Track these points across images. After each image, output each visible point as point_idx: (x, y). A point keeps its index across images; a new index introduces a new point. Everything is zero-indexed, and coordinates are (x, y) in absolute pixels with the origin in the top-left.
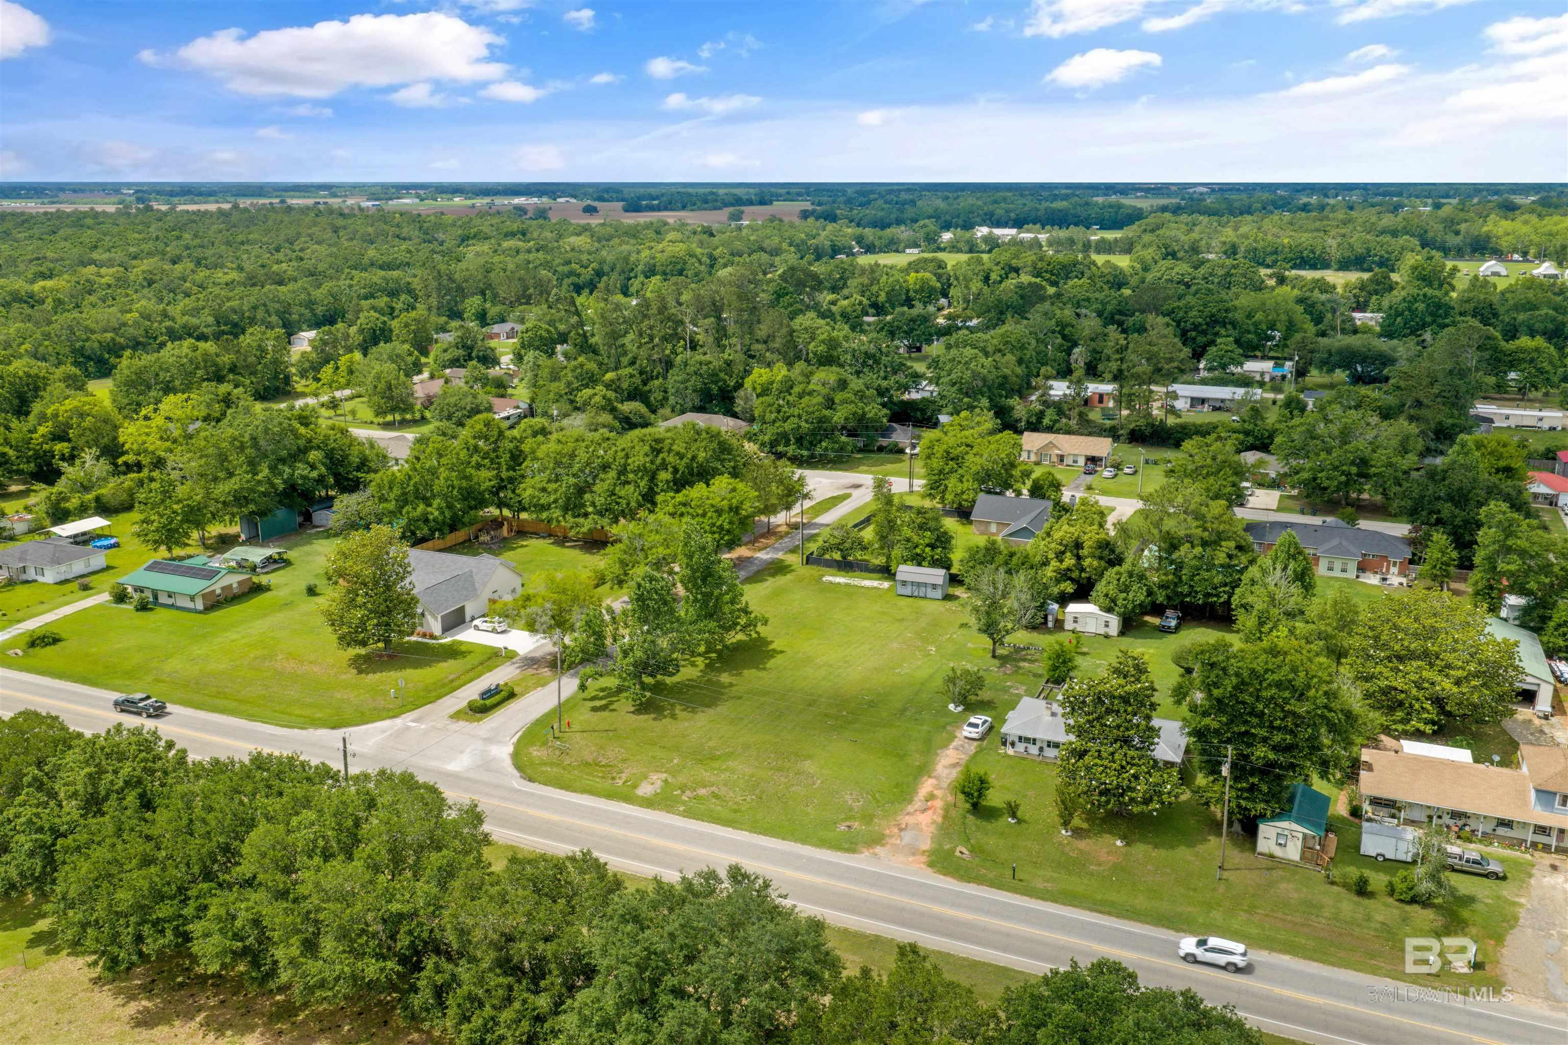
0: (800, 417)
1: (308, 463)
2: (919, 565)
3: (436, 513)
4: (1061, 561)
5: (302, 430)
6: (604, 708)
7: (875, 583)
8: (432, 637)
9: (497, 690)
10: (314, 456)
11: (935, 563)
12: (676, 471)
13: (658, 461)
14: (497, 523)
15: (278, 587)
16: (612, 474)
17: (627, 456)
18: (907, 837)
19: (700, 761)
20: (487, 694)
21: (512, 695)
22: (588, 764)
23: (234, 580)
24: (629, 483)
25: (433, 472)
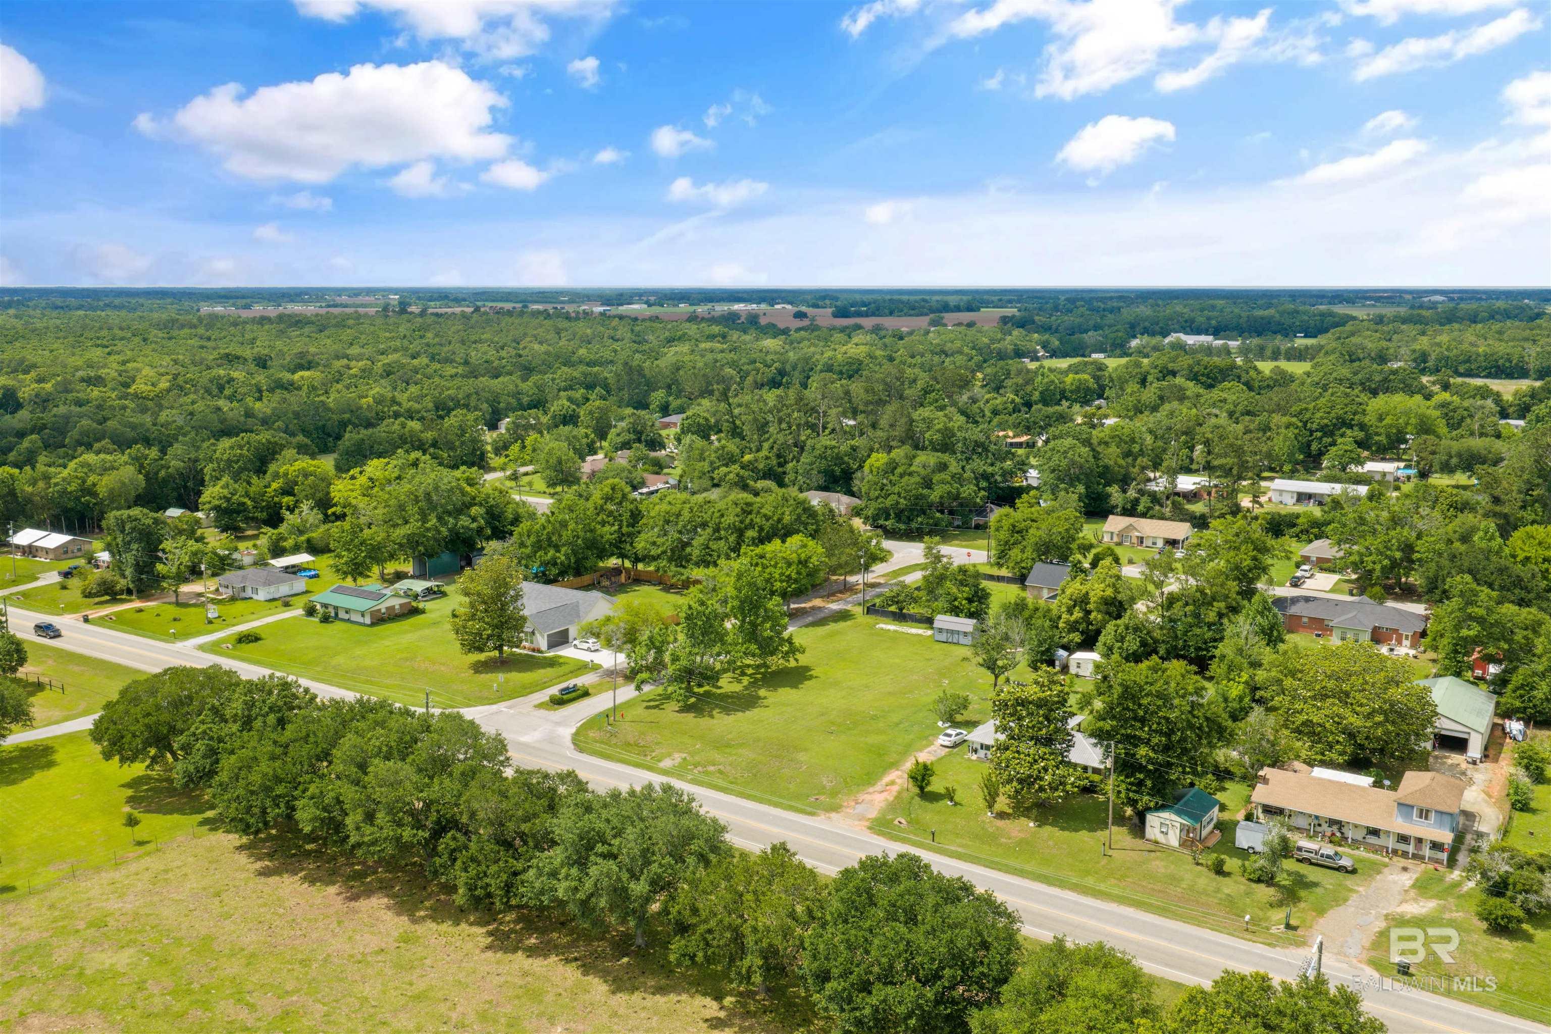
0: (899, 494)
1: (470, 516)
2: (958, 616)
3: (563, 558)
4: (1072, 614)
5: (468, 489)
6: (656, 707)
7: (920, 631)
8: (539, 651)
9: (575, 689)
10: (474, 510)
11: (971, 615)
12: (761, 529)
13: (748, 521)
14: (617, 571)
15: (431, 611)
16: (708, 531)
17: (722, 516)
18: (860, 808)
19: (717, 748)
20: (566, 691)
21: (586, 694)
22: (629, 744)
23: (396, 602)
24: (721, 539)
25: (564, 524)
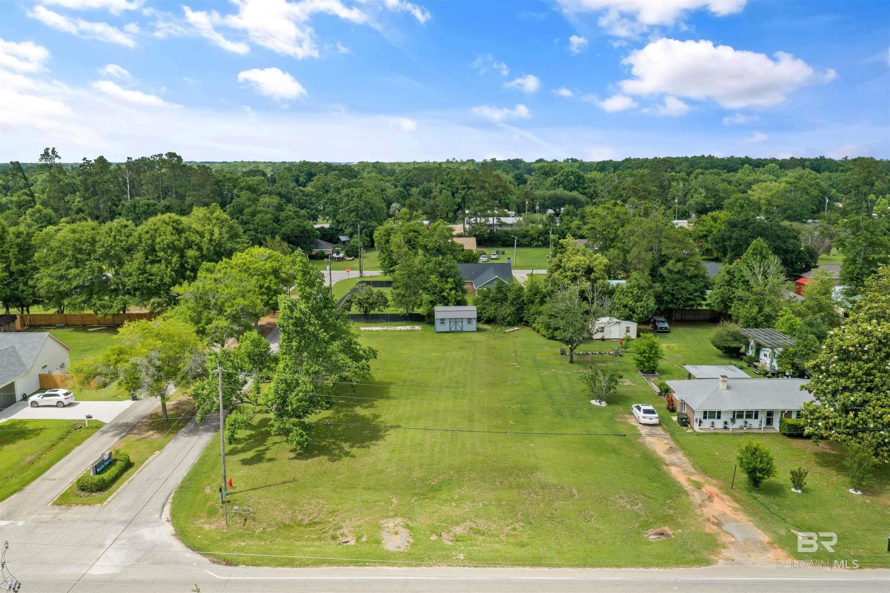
6: (256, 460)
7: (408, 328)
9: (111, 460)
14: (10, 317)
16: (139, 256)
19: (423, 496)
20: (100, 467)
21: (129, 465)
